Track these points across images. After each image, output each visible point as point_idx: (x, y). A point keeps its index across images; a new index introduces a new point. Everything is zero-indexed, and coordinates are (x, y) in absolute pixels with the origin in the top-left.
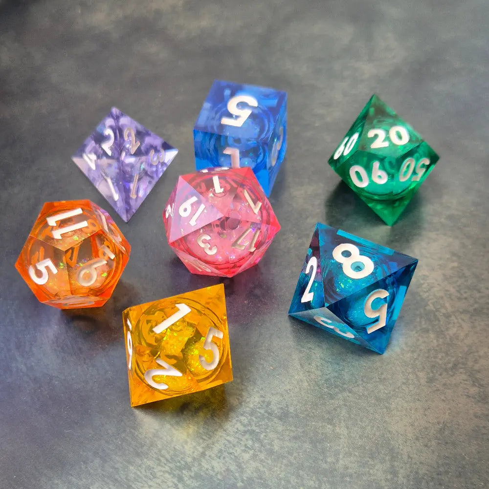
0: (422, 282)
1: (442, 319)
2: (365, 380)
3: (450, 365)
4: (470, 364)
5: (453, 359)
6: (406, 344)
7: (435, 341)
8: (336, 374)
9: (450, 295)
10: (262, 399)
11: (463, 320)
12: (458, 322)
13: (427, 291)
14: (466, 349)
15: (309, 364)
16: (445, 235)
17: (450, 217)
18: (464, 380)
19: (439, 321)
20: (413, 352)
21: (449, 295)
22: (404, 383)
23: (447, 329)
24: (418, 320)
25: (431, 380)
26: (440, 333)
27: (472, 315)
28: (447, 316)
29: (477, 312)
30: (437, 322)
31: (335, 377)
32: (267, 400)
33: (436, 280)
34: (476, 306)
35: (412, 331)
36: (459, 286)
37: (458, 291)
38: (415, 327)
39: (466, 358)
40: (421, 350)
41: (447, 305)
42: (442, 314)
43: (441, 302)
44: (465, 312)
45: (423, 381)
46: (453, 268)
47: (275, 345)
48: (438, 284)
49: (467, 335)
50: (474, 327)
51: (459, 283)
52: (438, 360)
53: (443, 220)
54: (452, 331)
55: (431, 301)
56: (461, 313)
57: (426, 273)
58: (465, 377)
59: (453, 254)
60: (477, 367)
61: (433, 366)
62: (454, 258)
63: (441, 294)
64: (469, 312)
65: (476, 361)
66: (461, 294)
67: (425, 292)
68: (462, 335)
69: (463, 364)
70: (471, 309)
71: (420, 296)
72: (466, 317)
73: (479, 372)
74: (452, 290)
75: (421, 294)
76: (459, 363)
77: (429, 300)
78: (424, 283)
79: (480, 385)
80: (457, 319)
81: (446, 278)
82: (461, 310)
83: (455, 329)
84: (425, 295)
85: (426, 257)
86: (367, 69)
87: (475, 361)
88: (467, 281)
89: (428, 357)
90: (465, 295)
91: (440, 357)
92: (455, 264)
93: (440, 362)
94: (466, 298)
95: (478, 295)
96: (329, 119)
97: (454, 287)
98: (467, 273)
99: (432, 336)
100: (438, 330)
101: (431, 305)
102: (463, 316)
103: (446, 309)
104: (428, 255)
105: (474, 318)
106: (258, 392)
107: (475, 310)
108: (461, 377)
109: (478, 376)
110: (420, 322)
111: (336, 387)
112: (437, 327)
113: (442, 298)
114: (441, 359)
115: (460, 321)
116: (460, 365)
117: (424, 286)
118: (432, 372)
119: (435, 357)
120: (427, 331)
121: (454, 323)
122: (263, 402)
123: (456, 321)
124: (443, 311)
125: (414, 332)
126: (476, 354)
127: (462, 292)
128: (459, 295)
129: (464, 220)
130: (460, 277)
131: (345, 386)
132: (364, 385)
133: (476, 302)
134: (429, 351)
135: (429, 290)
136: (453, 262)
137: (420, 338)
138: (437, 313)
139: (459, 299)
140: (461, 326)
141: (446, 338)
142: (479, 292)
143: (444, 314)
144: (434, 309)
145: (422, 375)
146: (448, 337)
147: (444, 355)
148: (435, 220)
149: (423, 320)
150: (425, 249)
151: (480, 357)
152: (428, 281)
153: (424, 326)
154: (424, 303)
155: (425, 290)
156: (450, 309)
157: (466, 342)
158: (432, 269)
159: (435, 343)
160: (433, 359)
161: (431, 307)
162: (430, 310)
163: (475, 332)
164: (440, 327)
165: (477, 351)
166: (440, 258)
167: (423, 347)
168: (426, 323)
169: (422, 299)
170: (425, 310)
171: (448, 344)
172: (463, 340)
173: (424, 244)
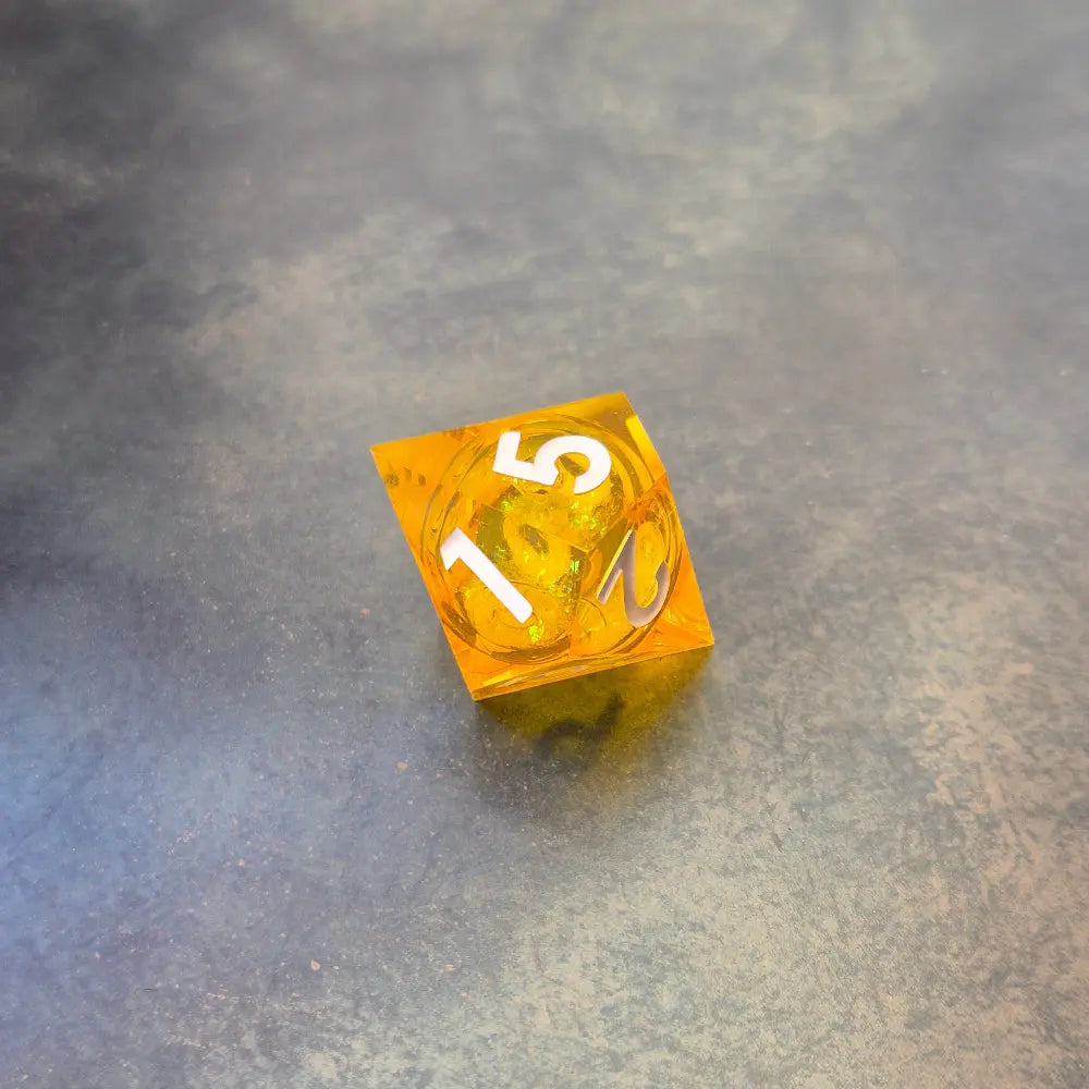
0: (923, 718)
1: (972, 831)
2: (721, 1013)
3: (983, 976)
4: (1043, 972)
5: (994, 957)
6: (857, 904)
7: (944, 899)
8: (637, 993)
9: (1004, 759)
10: (407, 1063)
11: (1034, 836)
12: (1019, 844)
13: (935, 748)
14: (1035, 929)
15: (563, 960)
16: (1004, 580)
17: (1023, 531)
18: (1020, 1024)
19: (963, 838)
20: (879, 928)
21: (998, 758)
22: (836, 1027)
23: (985, 863)
24: (900, 833)
25: (919, 1021)
26: (961, 877)
27: (1061, 823)
28: (989, 825)
29: (1080, 814)
30: (956, 841)
31: (633, 1000)
32: (422, 1066)
33: (966, 716)
34: (1076, 795)
35: (878, 865)
36: (1030, 734)
37: (1029, 751)
38: (889, 853)
39: (1034, 956)
40: (898, 925)
41: (991, 790)
42: (972, 818)
43: (974, 779)
44: (1044, 811)
45: (897, 1024)
46: (1019, 679)
47: (467, 897)
48: (969, 727)
49: (1041, 884)
50: (1065, 859)
51: (1028, 727)
52: (947, 959)
53: (1004, 539)
54: (999, 870)
55: (944, 777)
56: (1031, 814)
57: (940, 693)
58: (1021, 1012)
59: (1024, 639)
60: (1063, 983)
61: (930, 978)
62: (1025, 651)
63: (978, 756)
64: (1054, 812)
65: (1061, 965)
66: (1037, 759)
67: (929, 749)
68: (1027, 880)
69: (1021, 970)
70: (1061, 804)
71: (914, 760)
72: (1044, 828)
73: (1067, 999)
74: (1010, 744)
75: (918, 753)
76: (1009, 970)
77: (938, 774)
78: (923, 725)
79: (1067, 1039)
80: (1017, 833)
81: (994, 708)
82: (1029, 805)
83: (1008, 865)
84: (927, 759)
85: (944, 646)
86: (826, 113)
87: (1059, 964)
88: (1055, 719)
90: (1046, 763)
91: (955, 949)
92: (1026, 669)
93: (954, 964)
94: (1047, 772)
96: (703, 249)
97: (1016, 738)
98: (1058, 694)
99: (937, 882)
100: (956, 865)
101: (943, 789)
102: (1036, 825)
103: (988, 801)
104: (947, 640)
105: (1067, 832)
106: (398, 1041)
107: (1072, 806)
108: (1015, 1010)
109: (1063, 1011)
110: (906, 840)
111: (634, 1032)
112: (953, 855)
113: (977, 766)
114: (956, 956)
115: (1026, 840)
116: (1013, 978)
117: (927, 731)
118: (927, 995)
120: (919, 868)
121: (1006, 845)
122: (411, 1072)
123: (1012, 839)
124: (978, 807)
125: (884, 871)
126: (1064, 944)
127: (1038, 751)
128: (1028, 760)
129: (1062, 540)
130: (1036, 707)
131: (662, 1031)
132: (717, 1028)
133: (1079, 785)
134: (924, 927)
135: (943, 743)
136: (1020, 659)
137: (899, 888)
138: (958, 814)
139: (1030, 773)
140: (1025, 855)
141: (980, 893)
143: (979, 818)
144: (951, 803)
145: (895, 1002)
146: (984, 887)
147: (966, 941)
148: (980, 536)
149: (914, 832)
150: (941, 620)
151: (1075, 952)
152: (941, 717)
153: (915, 852)
154: (921, 783)
155: (929, 743)
156: (997, 803)
157: (1038, 903)
158: (956, 682)
159: (944, 905)
160: (932, 955)
161: (943, 795)
162: (937, 805)
163: (1068, 873)
164: (963, 858)
165: (1069, 935)
166: (982, 650)
167: (906, 916)
168: (922, 842)
169: (919, 772)
170: (923, 802)
171: (983, 910)
172: (1029, 897)
173: (938, 607)
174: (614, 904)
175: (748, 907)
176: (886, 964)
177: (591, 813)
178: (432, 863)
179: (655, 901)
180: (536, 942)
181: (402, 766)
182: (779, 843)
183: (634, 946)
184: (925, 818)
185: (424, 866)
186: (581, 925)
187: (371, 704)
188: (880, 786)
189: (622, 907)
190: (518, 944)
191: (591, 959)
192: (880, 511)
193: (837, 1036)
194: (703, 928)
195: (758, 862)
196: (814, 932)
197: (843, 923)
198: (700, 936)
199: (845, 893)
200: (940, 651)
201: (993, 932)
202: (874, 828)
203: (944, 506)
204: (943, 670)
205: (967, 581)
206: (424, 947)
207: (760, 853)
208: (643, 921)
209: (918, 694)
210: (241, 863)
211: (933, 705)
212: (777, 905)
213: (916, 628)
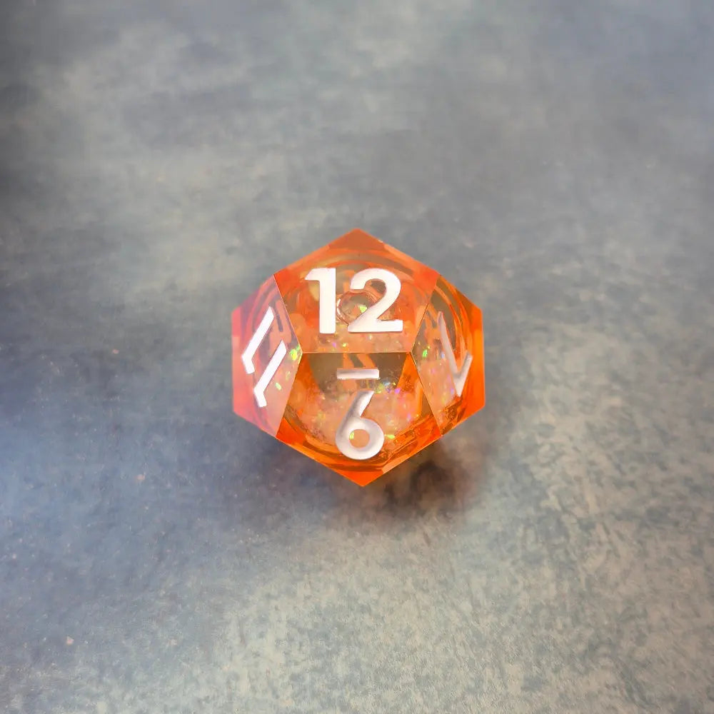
0: (539, 440)
1: (575, 531)
2: (383, 680)
3: (581, 647)
4: (626, 645)
5: (589, 633)
6: (486, 590)
7: (552, 586)
8: (318, 663)
9: (599, 474)
11: (621, 537)
12: (610, 542)
13: (547, 464)
14: (620, 610)
15: (261, 636)
16: (601, 329)
17: (617, 291)
18: (607, 686)
19: (567, 536)
20: (499, 611)
21: (595, 473)
22: (469, 690)
23: (583, 557)
24: (520, 532)
25: (532, 685)
26: (565, 568)
27: (642, 525)
28: (587, 526)
29: (656, 518)
30: (563, 539)
31: (315, 669)
33: (571, 438)
34: (653, 503)
35: (503, 559)
36: (619, 454)
37: (618, 467)
38: (511, 550)
39: (619, 631)
40: (518, 607)
41: (590, 499)
42: (574, 521)
43: (577, 490)
44: (626, 516)
45: (515, 688)
46: (612, 410)
48: (574, 448)
49: (626, 574)
50: (644, 554)
51: (620, 446)
52: (554, 635)
53: (602, 297)
54: (594, 562)
55: (554, 488)
56: (619, 518)
58: (610, 678)
59: (615, 377)
60: (641, 653)
61: (541, 650)
62: (616, 387)
63: (579, 471)
64: (635, 516)
65: (640, 640)
66: (623, 473)
67: (543, 465)
68: (614, 572)
69: (610, 644)
70: (642, 510)
71: (531, 474)
72: (628, 529)
73: (644, 666)
74: (603, 462)
75: (534, 469)
76: (601, 643)
77: (549, 486)
78: (542, 445)
79: (643, 698)
80: (608, 533)
81: (593, 433)
82: (618, 511)
83: (601, 558)
84: (541, 474)
85: (556, 383)
87: (638, 638)
88: (638, 441)
89: (532, 626)
90: (631, 477)
91: (560, 626)
92: (616, 401)
93: (559, 639)
94: (632, 484)
95: (658, 475)
97: (609, 457)
98: (641, 422)
99: (548, 572)
100: (562, 558)
101: (553, 498)
102: (621, 527)
103: (586, 507)
104: (557, 377)
105: (645, 532)
107: (650, 512)
108: (602, 677)
109: (641, 677)
110: (525, 537)
111: (315, 695)
112: (560, 551)
113: (579, 479)
114: (560, 632)
115: (614, 538)
116: (603, 650)
117: (542, 451)
118: (539, 664)
119: (549, 627)
120: (534, 561)
121: (600, 543)
123: (604, 537)
124: (578, 511)
125: (508, 564)
126: (642, 622)
127: (624, 467)
128: (617, 474)
129: (645, 298)
130: (623, 432)
131: (336, 694)
132: (378, 692)
133: (655, 494)
134: (537, 609)
135: (554, 460)
136: (612, 393)
137: (519, 578)
138: (565, 518)
139: (619, 485)
140: (613, 552)
141: (579, 580)
142: (664, 468)
143: (579, 521)
144: (559, 508)
145: (514, 670)
146: (583, 577)
147: (568, 620)
148: (584, 295)
149: (531, 532)
150: (554, 362)
151: (650, 628)
152: (553, 440)
153: (532, 548)
154: (536, 493)
155: (544, 461)
156: (594, 509)
157: (622, 589)
158: (565, 411)
159: (552, 591)
160: (543, 631)
161: (552, 502)
162: (549, 510)
163: (646, 565)
164: (567, 553)
165: (645, 615)
166: (585, 386)
167: (524, 600)
168: (537, 541)
169: (535, 483)
170: (538, 508)
171: (582, 595)
172: (617, 584)
173: (552, 351)
174: (302, 590)
175: (404, 592)
176: (508, 639)
177: (285, 517)
178: (161, 556)
179: (332, 588)
180: (241, 623)
181: (141, 478)
182: (428, 541)
183: (316, 625)
184: (540, 520)
185: (157, 559)
186: (276, 608)
187: (117, 427)
188: (506, 495)
189: (308, 592)
190: (228, 623)
191: (282, 636)
192: (510, 273)
193: (470, 698)
194: (369, 611)
195: (412, 556)
196: (453, 613)
197: (476, 605)
198: (367, 616)
199: (478, 581)
200: (552, 387)
201: (588, 612)
202: (500, 529)
203: (558, 270)
204: (555, 401)
205: (574, 331)
206: (155, 626)
207: (414, 550)
208: (324, 605)
209: (536, 421)
210: (14, 557)
211: (547, 430)
212: (426, 591)
213: (535, 370)
